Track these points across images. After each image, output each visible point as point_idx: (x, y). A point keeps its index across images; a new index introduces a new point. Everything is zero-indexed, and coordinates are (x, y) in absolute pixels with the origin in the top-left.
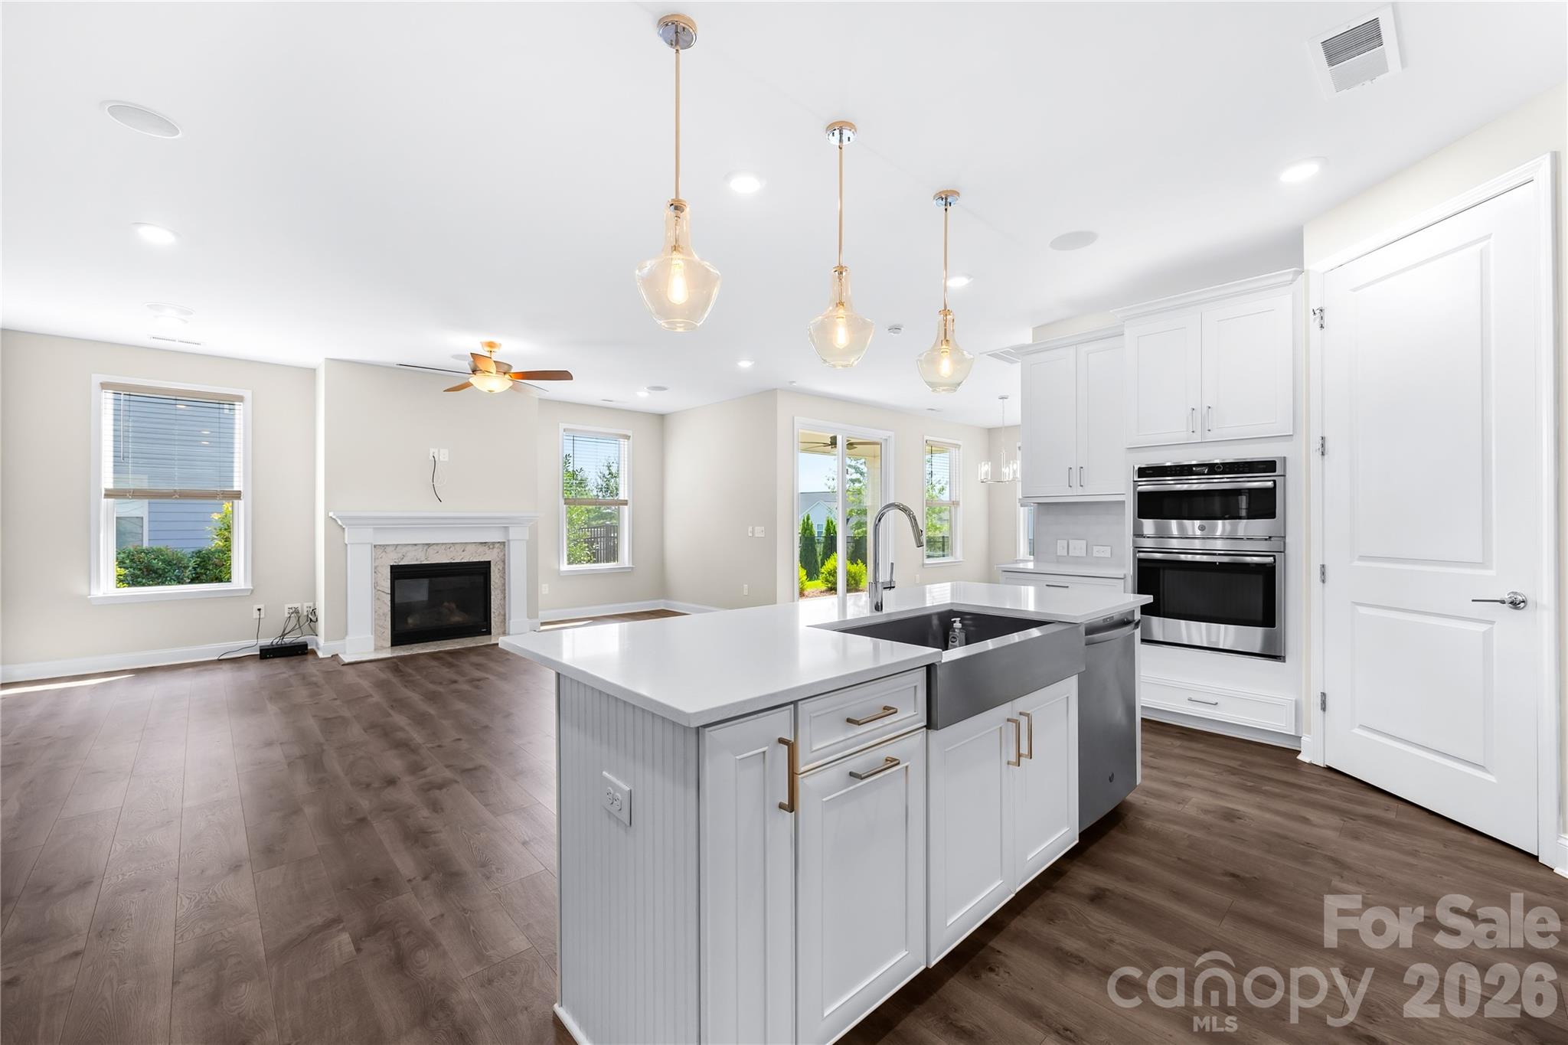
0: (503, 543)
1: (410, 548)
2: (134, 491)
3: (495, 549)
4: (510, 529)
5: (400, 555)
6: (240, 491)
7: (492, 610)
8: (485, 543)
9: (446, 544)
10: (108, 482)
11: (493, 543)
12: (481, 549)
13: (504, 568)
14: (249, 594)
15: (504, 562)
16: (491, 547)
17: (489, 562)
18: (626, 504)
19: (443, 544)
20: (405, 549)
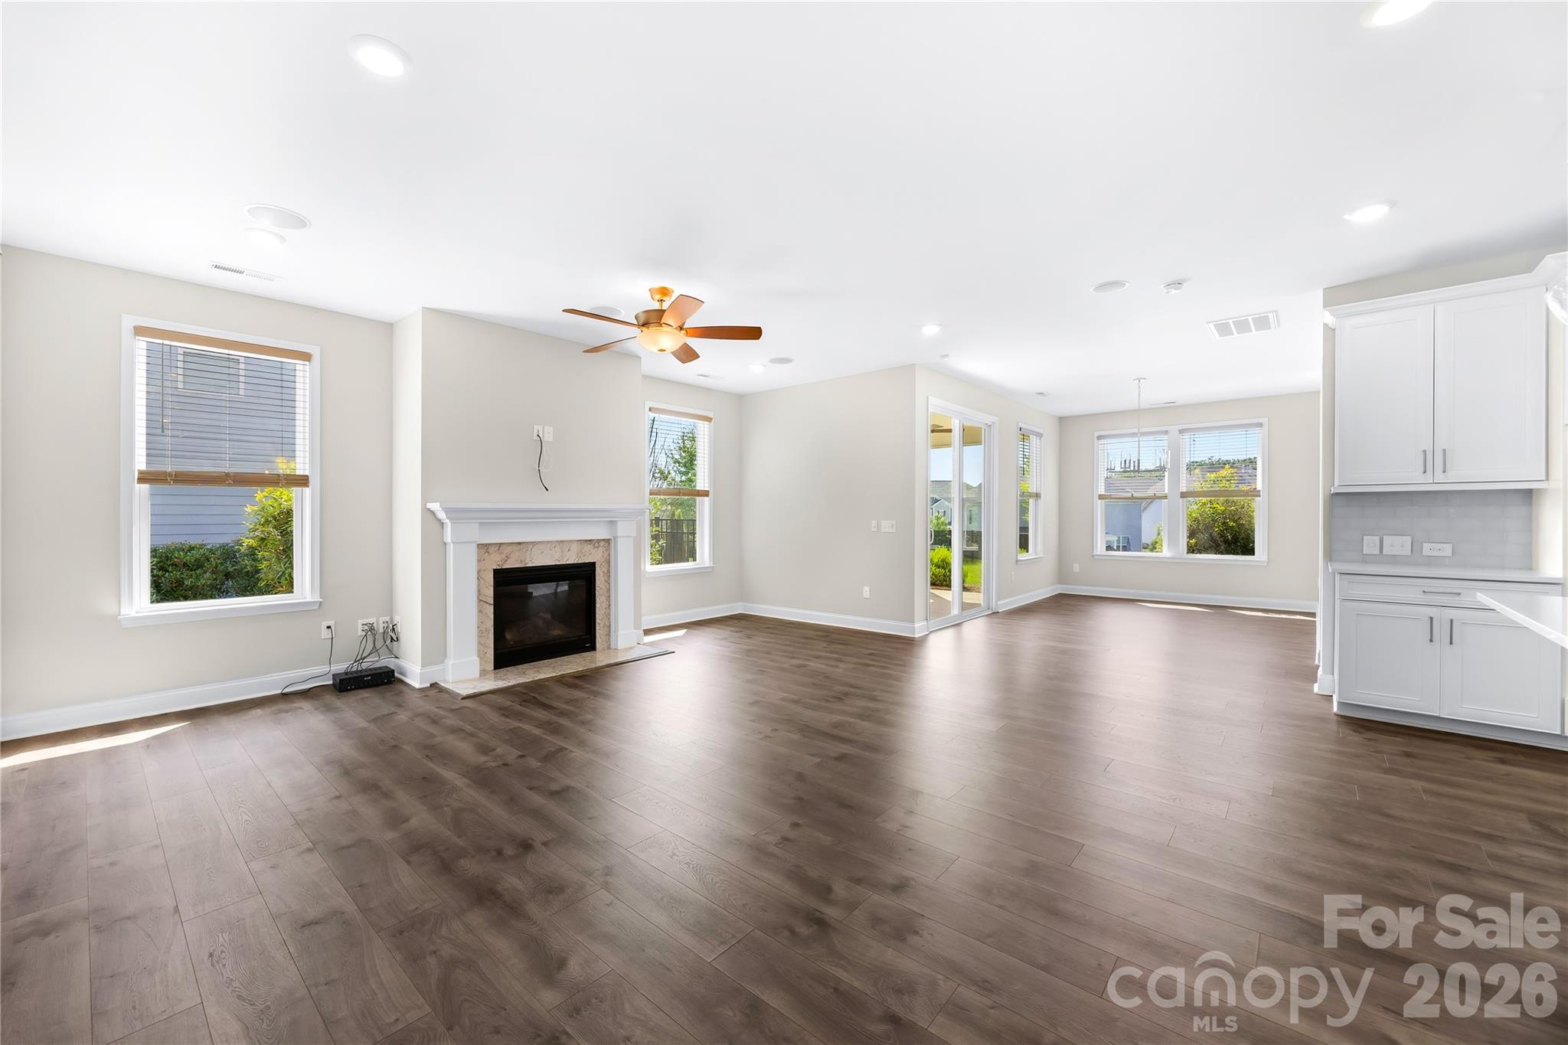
0: (608, 541)
1: (515, 547)
2: (177, 474)
3: (600, 548)
4: (619, 523)
5: (504, 556)
6: (307, 476)
7: (597, 621)
8: (590, 540)
9: (551, 542)
10: (141, 464)
11: (598, 541)
12: (588, 547)
13: (609, 571)
14: (317, 607)
15: (609, 562)
16: (596, 545)
17: (594, 564)
18: (707, 496)
19: (548, 542)
20: (509, 549)
